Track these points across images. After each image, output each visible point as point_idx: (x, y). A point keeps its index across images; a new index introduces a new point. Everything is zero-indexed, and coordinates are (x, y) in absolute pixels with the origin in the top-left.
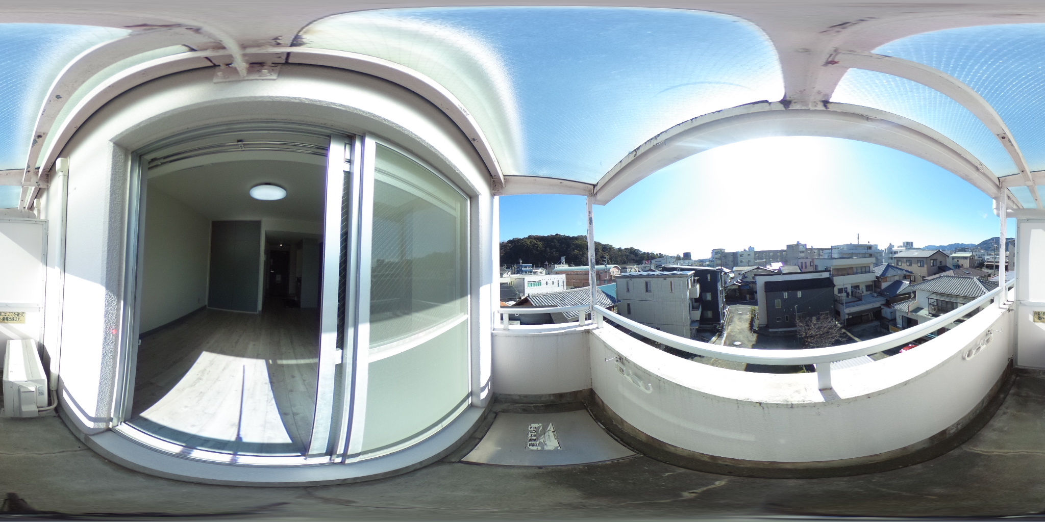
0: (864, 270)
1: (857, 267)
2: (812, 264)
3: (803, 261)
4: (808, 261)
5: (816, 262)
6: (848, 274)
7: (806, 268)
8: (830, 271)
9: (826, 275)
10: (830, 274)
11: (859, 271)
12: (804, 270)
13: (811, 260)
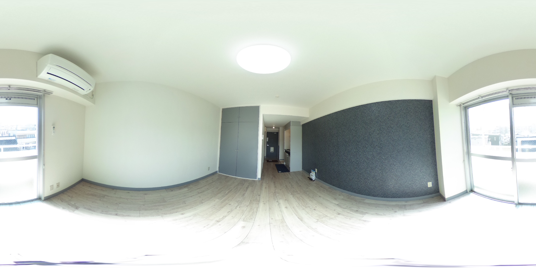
0: (31, 136)
1: (28, 135)
2: (7, 133)
3: (4, 131)
4: (6, 131)
5: (9, 132)
6: (24, 138)
7: (5, 134)
8: (16, 136)
9: (14, 138)
10: (16, 138)
11: (29, 136)
12: (4, 136)
13: (7, 131)
